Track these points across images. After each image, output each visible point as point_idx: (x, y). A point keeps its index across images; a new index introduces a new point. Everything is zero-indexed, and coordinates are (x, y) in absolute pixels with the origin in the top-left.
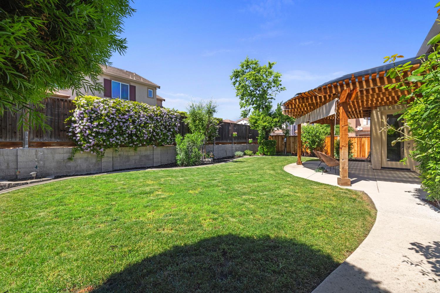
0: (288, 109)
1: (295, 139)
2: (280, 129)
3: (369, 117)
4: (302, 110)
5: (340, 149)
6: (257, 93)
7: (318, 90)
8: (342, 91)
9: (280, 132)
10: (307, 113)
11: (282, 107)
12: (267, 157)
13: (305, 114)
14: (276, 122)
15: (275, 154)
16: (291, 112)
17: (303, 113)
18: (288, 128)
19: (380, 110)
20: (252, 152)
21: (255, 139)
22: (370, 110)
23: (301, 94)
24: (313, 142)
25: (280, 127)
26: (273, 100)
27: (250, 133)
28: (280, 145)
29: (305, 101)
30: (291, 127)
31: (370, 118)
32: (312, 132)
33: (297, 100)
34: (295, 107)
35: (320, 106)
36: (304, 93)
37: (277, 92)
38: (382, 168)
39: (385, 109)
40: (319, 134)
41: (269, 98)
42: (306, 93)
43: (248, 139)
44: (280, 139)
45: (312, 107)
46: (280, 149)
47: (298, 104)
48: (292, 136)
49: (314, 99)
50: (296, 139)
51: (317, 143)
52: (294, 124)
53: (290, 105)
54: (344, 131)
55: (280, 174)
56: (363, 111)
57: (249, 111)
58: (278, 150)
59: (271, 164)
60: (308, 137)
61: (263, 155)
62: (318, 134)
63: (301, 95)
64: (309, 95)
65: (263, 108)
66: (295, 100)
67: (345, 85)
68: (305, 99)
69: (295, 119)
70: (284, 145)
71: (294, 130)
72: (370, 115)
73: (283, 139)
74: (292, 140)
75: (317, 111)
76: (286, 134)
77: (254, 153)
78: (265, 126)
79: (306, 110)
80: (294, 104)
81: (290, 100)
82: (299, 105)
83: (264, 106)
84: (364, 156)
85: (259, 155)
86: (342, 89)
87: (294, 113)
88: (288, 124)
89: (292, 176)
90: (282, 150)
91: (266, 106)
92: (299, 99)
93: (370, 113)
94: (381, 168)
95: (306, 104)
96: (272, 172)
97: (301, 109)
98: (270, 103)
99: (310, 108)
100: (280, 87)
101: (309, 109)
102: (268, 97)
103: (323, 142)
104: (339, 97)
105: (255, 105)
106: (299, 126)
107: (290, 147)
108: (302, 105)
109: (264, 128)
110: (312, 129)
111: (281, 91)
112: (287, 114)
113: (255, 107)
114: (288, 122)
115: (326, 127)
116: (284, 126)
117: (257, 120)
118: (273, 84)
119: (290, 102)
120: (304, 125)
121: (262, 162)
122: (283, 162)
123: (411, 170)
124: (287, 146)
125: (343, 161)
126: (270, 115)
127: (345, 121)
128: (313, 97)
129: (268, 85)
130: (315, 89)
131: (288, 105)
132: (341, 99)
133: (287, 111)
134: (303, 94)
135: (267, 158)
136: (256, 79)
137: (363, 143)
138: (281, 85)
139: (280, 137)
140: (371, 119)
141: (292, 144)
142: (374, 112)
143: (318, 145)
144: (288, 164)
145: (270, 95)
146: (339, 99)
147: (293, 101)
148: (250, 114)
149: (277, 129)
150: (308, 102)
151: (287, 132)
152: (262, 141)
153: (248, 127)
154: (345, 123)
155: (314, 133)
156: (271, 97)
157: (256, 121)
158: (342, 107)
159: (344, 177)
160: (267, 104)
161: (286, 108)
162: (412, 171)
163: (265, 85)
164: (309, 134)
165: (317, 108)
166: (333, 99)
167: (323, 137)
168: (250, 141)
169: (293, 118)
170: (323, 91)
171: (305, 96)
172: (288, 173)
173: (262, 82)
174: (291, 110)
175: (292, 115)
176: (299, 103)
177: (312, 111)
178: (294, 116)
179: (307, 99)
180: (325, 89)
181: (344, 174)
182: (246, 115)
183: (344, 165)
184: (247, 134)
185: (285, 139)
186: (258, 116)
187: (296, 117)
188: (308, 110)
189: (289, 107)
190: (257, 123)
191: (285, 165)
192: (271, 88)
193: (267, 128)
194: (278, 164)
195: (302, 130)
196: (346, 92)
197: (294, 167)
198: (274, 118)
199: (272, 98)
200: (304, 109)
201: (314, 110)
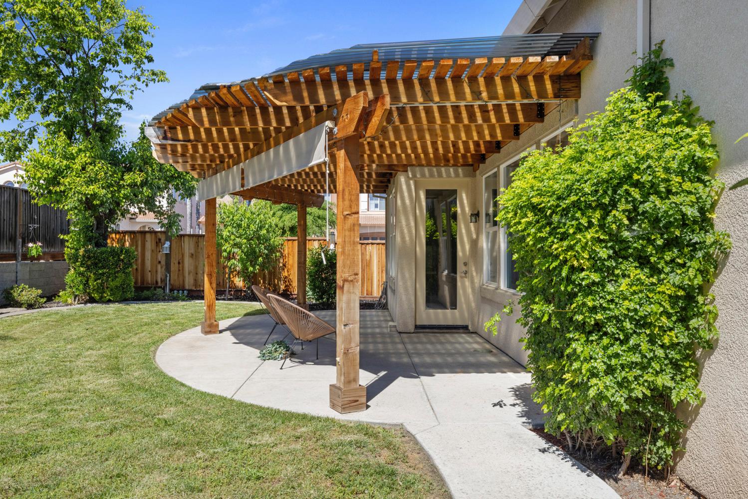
0: (173, 140)
1: (197, 243)
2: (150, 210)
3: (385, 192)
4: (222, 151)
5: (337, 291)
6: (60, 72)
7: (275, 83)
8: (344, 101)
9: (149, 220)
10: (237, 163)
11: (150, 132)
12: (98, 308)
13: (229, 167)
14: (133, 185)
15: (129, 295)
16: (183, 155)
17: (222, 162)
18: (177, 209)
19: (414, 176)
20: (40, 292)
21: (51, 240)
22: (391, 174)
23: (216, 88)
24: (251, 256)
25: (150, 204)
26: (123, 109)
27: (32, 221)
28: (148, 263)
29: (232, 119)
30: (188, 206)
31: (385, 195)
32: (248, 226)
33: (204, 111)
34: (198, 138)
35: (277, 144)
36: (229, 87)
37: (140, 85)
38: (417, 327)
39: (423, 175)
40: (268, 232)
41: (109, 100)
42: (233, 89)
43: (24, 243)
44: (150, 244)
45: (251, 146)
46: (149, 278)
47: (207, 124)
48: (190, 236)
49: (259, 117)
50: (201, 245)
51: (261, 259)
52: (197, 198)
53: (179, 128)
54: (350, 230)
55: (139, 389)
56: (378, 175)
57: (32, 136)
58: (143, 282)
59: (110, 338)
60: (238, 240)
61: (86, 303)
62: (264, 232)
63: (217, 95)
64: (241, 96)
65: (87, 133)
66: (197, 108)
67: (351, 84)
68: (230, 110)
69: (197, 181)
70: (163, 263)
71: (194, 216)
72: (387, 186)
73: (159, 243)
74: (188, 246)
75: (268, 156)
76: (170, 226)
77: (50, 297)
78: (95, 196)
79: (232, 151)
80: (194, 127)
81: (177, 108)
82: (208, 132)
83: (90, 126)
84: (370, 293)
85: (69, 301)
86: (345, 95)
87: (193, 157)
88: (176, 195)
89: (183, 389)
90: (157, 282)
91: (98, 127)
92: (209, 109)
93: (389, 181)
94: (414, 327)
95: (232, 132)
96: (106, 381)
97: (216, 148)
98: (112, 117)
99: (246, 147)
100: (147, 66)
101: (242, 150)
102: (106, 94)
103: (278, 254)
104: (335, 120)
105: (52, 118)
106: (211, 204)
107: (181, 271)
108: (220, 132)
109: (88, 203)
110: (248, 215)
111: (151, 84)
112: (171, 161)
113: (53, 123)
114: (177, 189)
115: (280, 212)
116: (163, 202)
117: (59, 172)
118: (123, 51)
119: (180, 116)
120: (226, 201)
121: (74, 334)
122: (156, 328)
123: (470, 328)
124: (174, 267)
125: (347, 328)
126: (114, 159)
127: (351, 200)
128: (258, 111)
129: (104, 50)
130: (264, 79)
131: (170, 128)
132: (341, 125)
133: (169, 148)
134: (225, 91)
135: (99, 315)
136: (54, 18)
137: (368, 257)
138: (150, 59)
139: (148, 236)
140: (386, 199)
141: (187, 261)
142: (402, 179)
143: (263, 266)
144: (172, 334)
145: (113, 88)
146: (336, 125)
147: (191, 114)
148: (34, 146)
149: (140, 208)
150: (240, 123)
151: (173, 220)
152: (81, 252)
153: (22, 198)
154: (351, 207)
155: (252, 227)
156: (115, 96)
157: (55, 178)
158: (342, 152)
159: (349, 382)
160: (101, 118)
161: (165, 138)
162: (471, 331)
163: (92, 47)
164: (241, 231)
165: (269, 148)
166: (320, 122)
167: (277, 240)
168: (34, 248)
169: (193, 178)
170: (288, 89)
171: (229, 99)
172: (172, 378)
173: (79, 33)
174: (184, 147)
175: (189, 167)
176: (212, 122)
177: (253, 156)
178: (193, 168)
179: (238, 113)
180: (295, 83)
181: (349, 373)
182: (18, 149)
183: (350, 343)
184: (20, 222)
185: (167, 244)
186: (65, 157)
187: (199, 174)
188: (239, 155)
189: (176, 134)
190: (59, 184)
191: (162, 341)
192: (116, 64)
193: (102, 204)
194: (135, 339)
195: (218, 217)
196: (357, 103)
197: (191, 347)
198: (129, 169)
199: (120, 101)
200: (226, 147)
201: (259, 153)
